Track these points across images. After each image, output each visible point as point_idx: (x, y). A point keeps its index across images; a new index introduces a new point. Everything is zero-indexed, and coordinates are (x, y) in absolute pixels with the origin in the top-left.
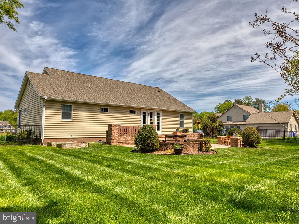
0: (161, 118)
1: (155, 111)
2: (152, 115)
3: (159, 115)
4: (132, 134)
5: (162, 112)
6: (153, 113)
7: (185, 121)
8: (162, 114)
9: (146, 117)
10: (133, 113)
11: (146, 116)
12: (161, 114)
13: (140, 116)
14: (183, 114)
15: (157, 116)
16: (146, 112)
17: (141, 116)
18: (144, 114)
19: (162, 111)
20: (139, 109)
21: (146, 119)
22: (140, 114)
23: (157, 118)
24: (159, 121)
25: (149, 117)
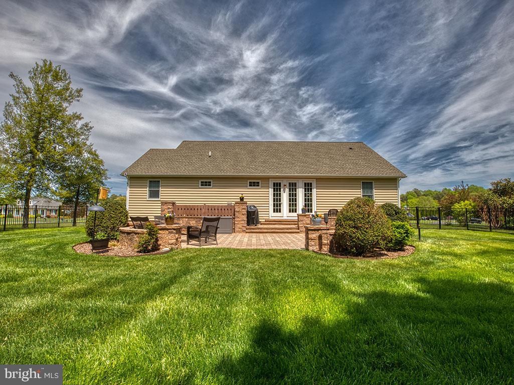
0: (314, 191)
1: (300, 181)
2: (293, 187)
3: (308, 188)
4: (198, 216)
5: (316, 182)
6: (295, 183)
7: (374, 196)
8: (316, 184)
9: (280, 191)
10: (254, 186)
11: (280, 189)
12: (314, 185)
13: (268, 190)
14: (371, 183)
15: (305, 189)
16: (280, 183)
17: (270, 189)
18: (277, 187)
19: (315, 180)
20: (266, 179)
21: (280, 194)
22: (269, 186)
23: (305, 191)
24: (308, 196)
25: (287, 190)
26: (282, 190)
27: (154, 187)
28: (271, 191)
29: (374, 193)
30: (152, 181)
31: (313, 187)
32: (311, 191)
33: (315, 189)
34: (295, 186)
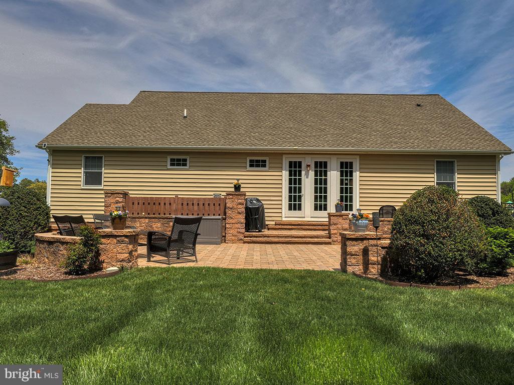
0: (357, 175)
1: (334, 158)
2: (321, 169)
3: (346, 170)
4: (166, 216)
5: (360, 160)
6: (326, 163)
8: (360, 164)
9: (300, 175)
10: (258, 166)
11: (300, 172)
12: (356, 165)
13: (280, 173)
14: (453, 162)
15: (342, 172)
16: (300, 163)
17: (284, 172)
18: (295, 169)
19: (358, 157)
20: (278, 155)
21: (300, 180)
22: (282, 167)
23: (342, 175)
24: (346, 184)
25: (312, 174)
26: (303, 173)
27: (93, 167)
28: (285, 174)
29: (457, 180)
30: (89, 157)
31: (354, 170)
32: (351, 175)
33: (358, 173)
34: (326, 167)
